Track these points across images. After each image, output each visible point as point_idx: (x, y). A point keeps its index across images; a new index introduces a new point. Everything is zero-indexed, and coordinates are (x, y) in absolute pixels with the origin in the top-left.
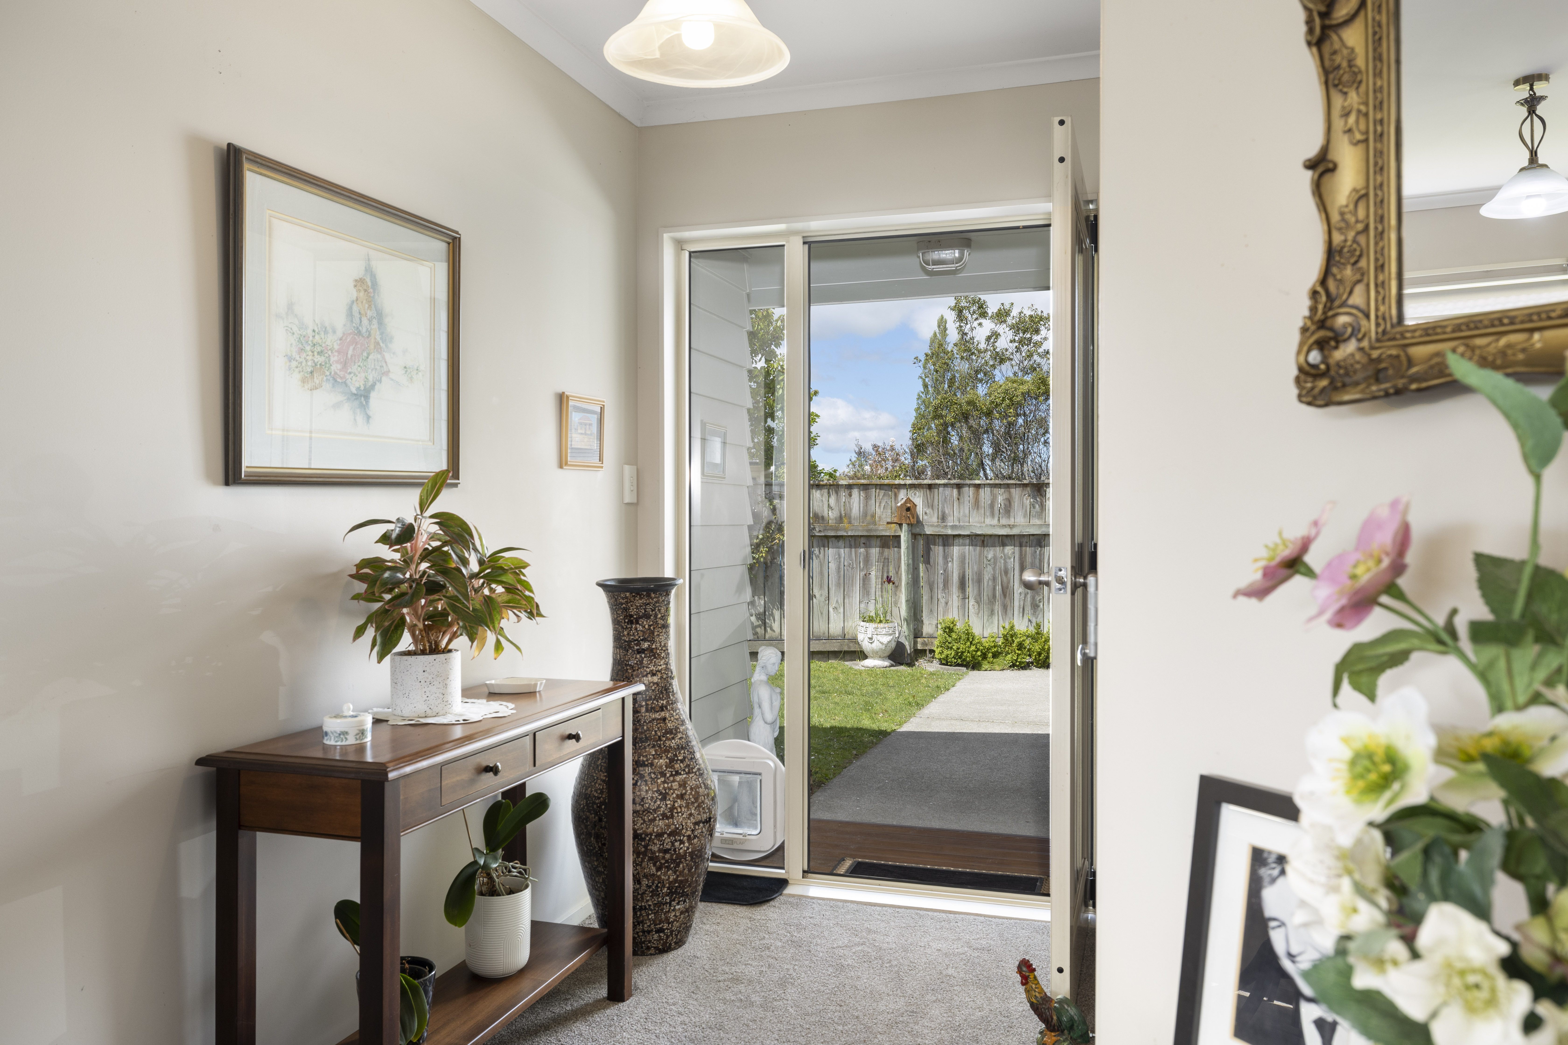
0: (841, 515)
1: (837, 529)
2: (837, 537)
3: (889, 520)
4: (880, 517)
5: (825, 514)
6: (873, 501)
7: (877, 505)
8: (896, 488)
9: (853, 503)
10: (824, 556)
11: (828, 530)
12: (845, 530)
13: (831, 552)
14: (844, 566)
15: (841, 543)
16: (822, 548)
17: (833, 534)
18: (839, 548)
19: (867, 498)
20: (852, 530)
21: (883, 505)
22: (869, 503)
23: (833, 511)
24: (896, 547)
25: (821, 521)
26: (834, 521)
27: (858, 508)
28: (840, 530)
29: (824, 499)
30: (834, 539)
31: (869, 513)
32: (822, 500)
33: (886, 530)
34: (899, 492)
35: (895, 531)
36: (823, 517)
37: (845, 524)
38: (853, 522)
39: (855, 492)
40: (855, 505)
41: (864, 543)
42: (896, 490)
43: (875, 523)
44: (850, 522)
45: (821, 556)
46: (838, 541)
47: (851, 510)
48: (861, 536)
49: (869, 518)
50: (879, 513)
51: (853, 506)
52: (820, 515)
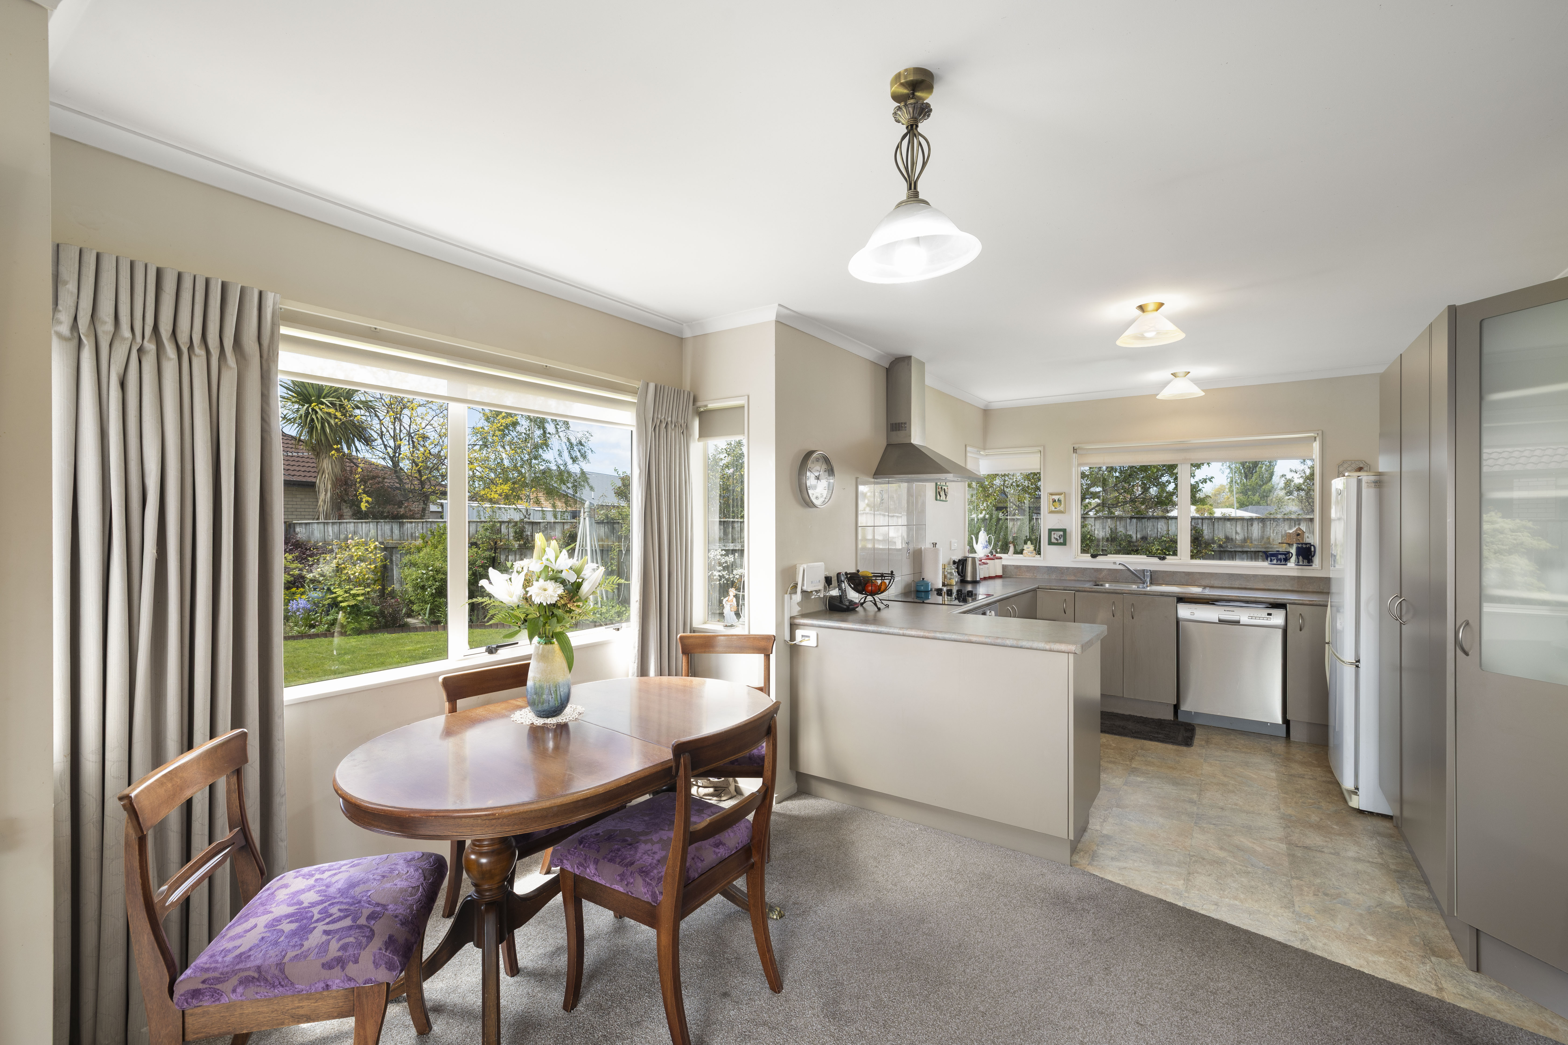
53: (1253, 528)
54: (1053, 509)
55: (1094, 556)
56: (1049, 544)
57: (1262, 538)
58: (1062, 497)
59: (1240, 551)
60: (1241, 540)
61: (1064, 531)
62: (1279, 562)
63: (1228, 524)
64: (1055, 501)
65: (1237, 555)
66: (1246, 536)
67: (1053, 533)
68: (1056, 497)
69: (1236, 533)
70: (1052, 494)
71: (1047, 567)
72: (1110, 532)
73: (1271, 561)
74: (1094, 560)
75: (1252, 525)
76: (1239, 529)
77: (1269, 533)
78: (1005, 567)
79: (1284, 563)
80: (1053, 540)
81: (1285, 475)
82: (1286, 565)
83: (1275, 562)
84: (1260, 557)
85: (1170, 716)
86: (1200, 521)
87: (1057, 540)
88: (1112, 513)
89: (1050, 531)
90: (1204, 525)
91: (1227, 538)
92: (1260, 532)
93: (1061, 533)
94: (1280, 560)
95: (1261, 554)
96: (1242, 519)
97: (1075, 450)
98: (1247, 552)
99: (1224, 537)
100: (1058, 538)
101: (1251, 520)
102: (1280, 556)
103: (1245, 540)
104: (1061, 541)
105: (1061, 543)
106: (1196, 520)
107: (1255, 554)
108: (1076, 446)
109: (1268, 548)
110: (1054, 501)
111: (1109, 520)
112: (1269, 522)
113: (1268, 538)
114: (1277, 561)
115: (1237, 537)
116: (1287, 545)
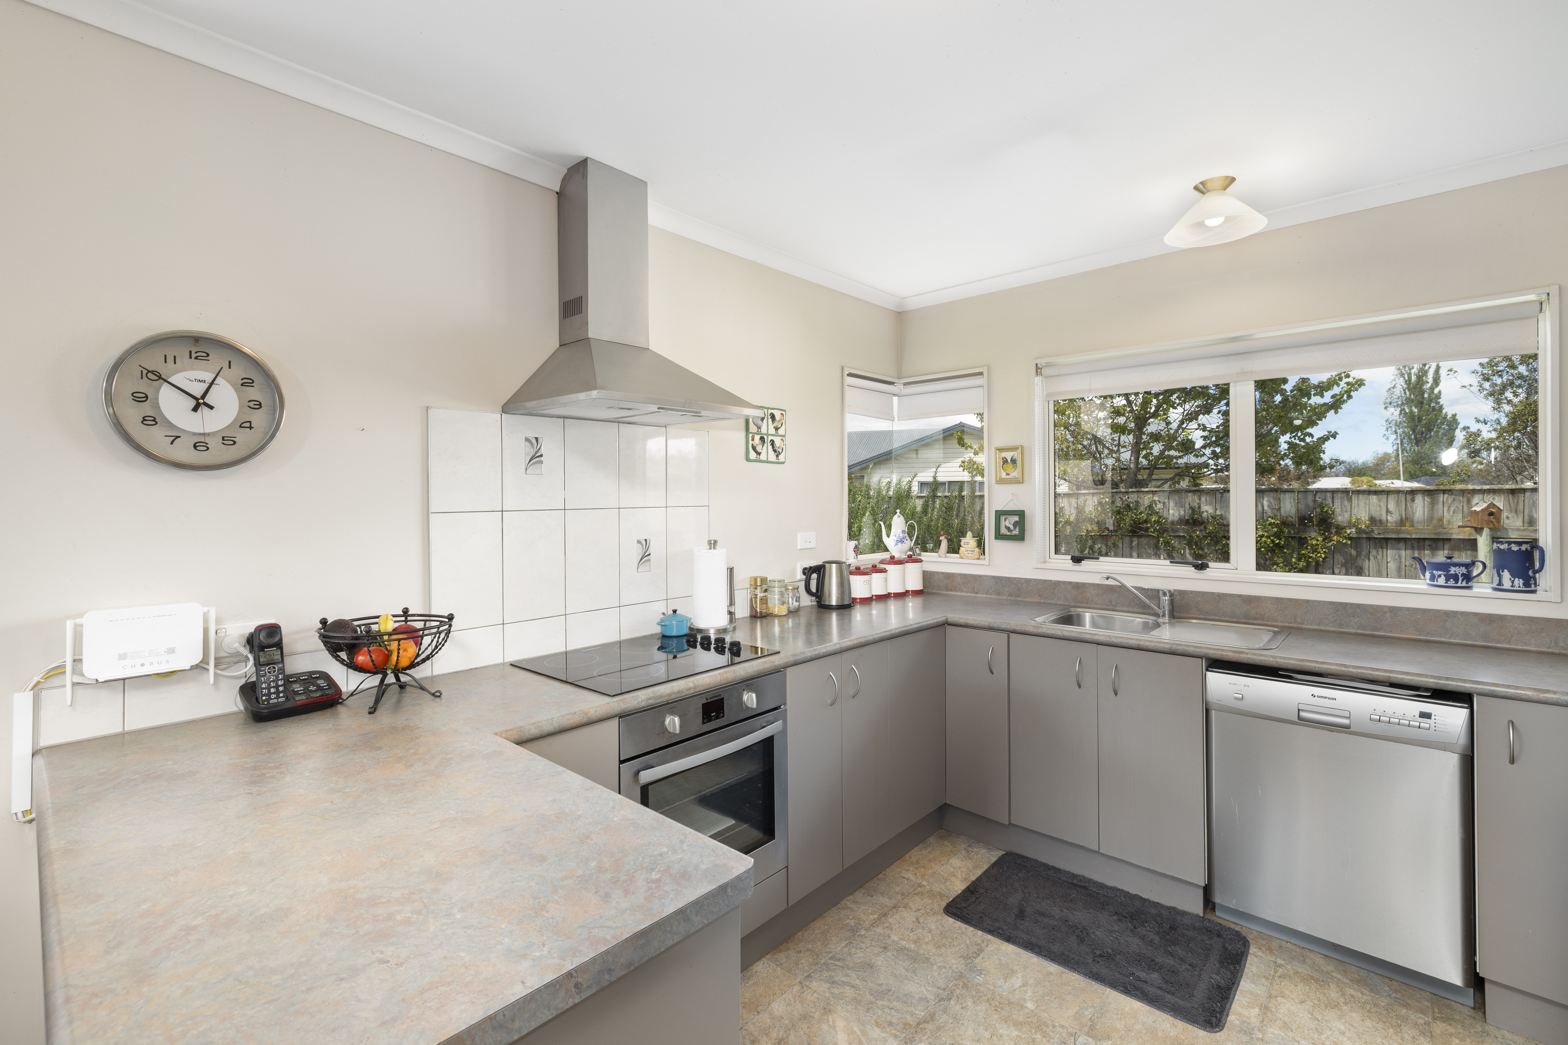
0: (1402, 518)
1: (1398, 532)
2: (1399, 540)
3: (1461, 524)
4: (1449, 521)
5: (1384, 518)
6: (1441, 505)
7: (1446, 509)
8: (1469, 493)
9: (1416, 507)
10: (1383, 556)
11: (1388, 532)
12: (1408, 532)
13: (1390, 553)
14: (1406, 566)
15: (1402, 545)
16: (1380, 550)
17: (1394, 536)
18: (1399, 549)
19: (1433, 504)
20: (1417, 533)
21: (1452, 509)
22: (1436, 507)
23: (1393, 515)
24: (1469, 550)
25: (1378, 524)
26: (1394, 524)
27: (1421, 512)
28: (1402, 533)
29: (1382, 504)
30: (1394, 541)
31: (1436, 516)
32: (1380, 506)
33: (1458, 534)
34: (1473, 497)
35: (1470, 535)
36: (1381, 521)
37: (1407, 527)
38: (1416, 525)
39: (1419, 499)
40: (1418, 509)
41: (1429, 546)
42: (1469, 495)
43: (1442, 526)
44: (1412, 526)
45: (1379, 557)
46: (1399, 543)
47: (1413, 514)
48: (1424, 539)
49: (1435, 522)
50: (1448, 517)
51: (1416, 511)
52: (1378, 519)
53: (1415, 505)
54: (1004, 475)
55: (1077, 560)
56: (996, 538)
57: (1431, 518)
58: (1016, 454)
59: (1395, 539)
60: (1396, 522)
61: (1021, 514)
62: (1452, 583)
63: (1374, 499)
64: (1007, 461)
65: (1389, 544)
66: (1404, 516)
67: (1003, 518)
68: (1008, 455)
69: (1388, 511)
70: (1001, 450)
71: (994, 577)
72: (1190, 512)
73: (1433, 578)
74: (1077, 567)
75: (1413, 500)
76: (1392, 506)
77: (1440, 512)
78: (927, 576)
79: (1464, 584)
80: (1004, 531)
81: (1468, 428)
82: (1469, 588)
83: (1442, 581)
84: (1426, 547)
85: (1194, 905)
86: (1329, 495)
87: (1008, 529)
88: (1196, 485)
89: (999, 514)
90: (1336, 501)
91: (1372, 520)
92: (1426, 510)
93: (1016, 518)
94: (1455, 577)
95: (1427, 543)
96: (1398, 492)
97: (1038, 370)
98: (1405, 539)
99: (1367, 518)
100: (1012, 527)
101: (1413, 492)
102: (1453, 570)
103: (1402, 522)
104: (1016, 532)
105: (1015, 535)
106: (1324, 494)
107: (1418, 543)
108: (1041, 362)
109: (1439, 533)
110: (1005, 461)
111: (1190, 495)
112: (1442, 495)
113: (1441, 520)
114: (1447, 580)
115: (1389, 518)
116: (1473, 530)
